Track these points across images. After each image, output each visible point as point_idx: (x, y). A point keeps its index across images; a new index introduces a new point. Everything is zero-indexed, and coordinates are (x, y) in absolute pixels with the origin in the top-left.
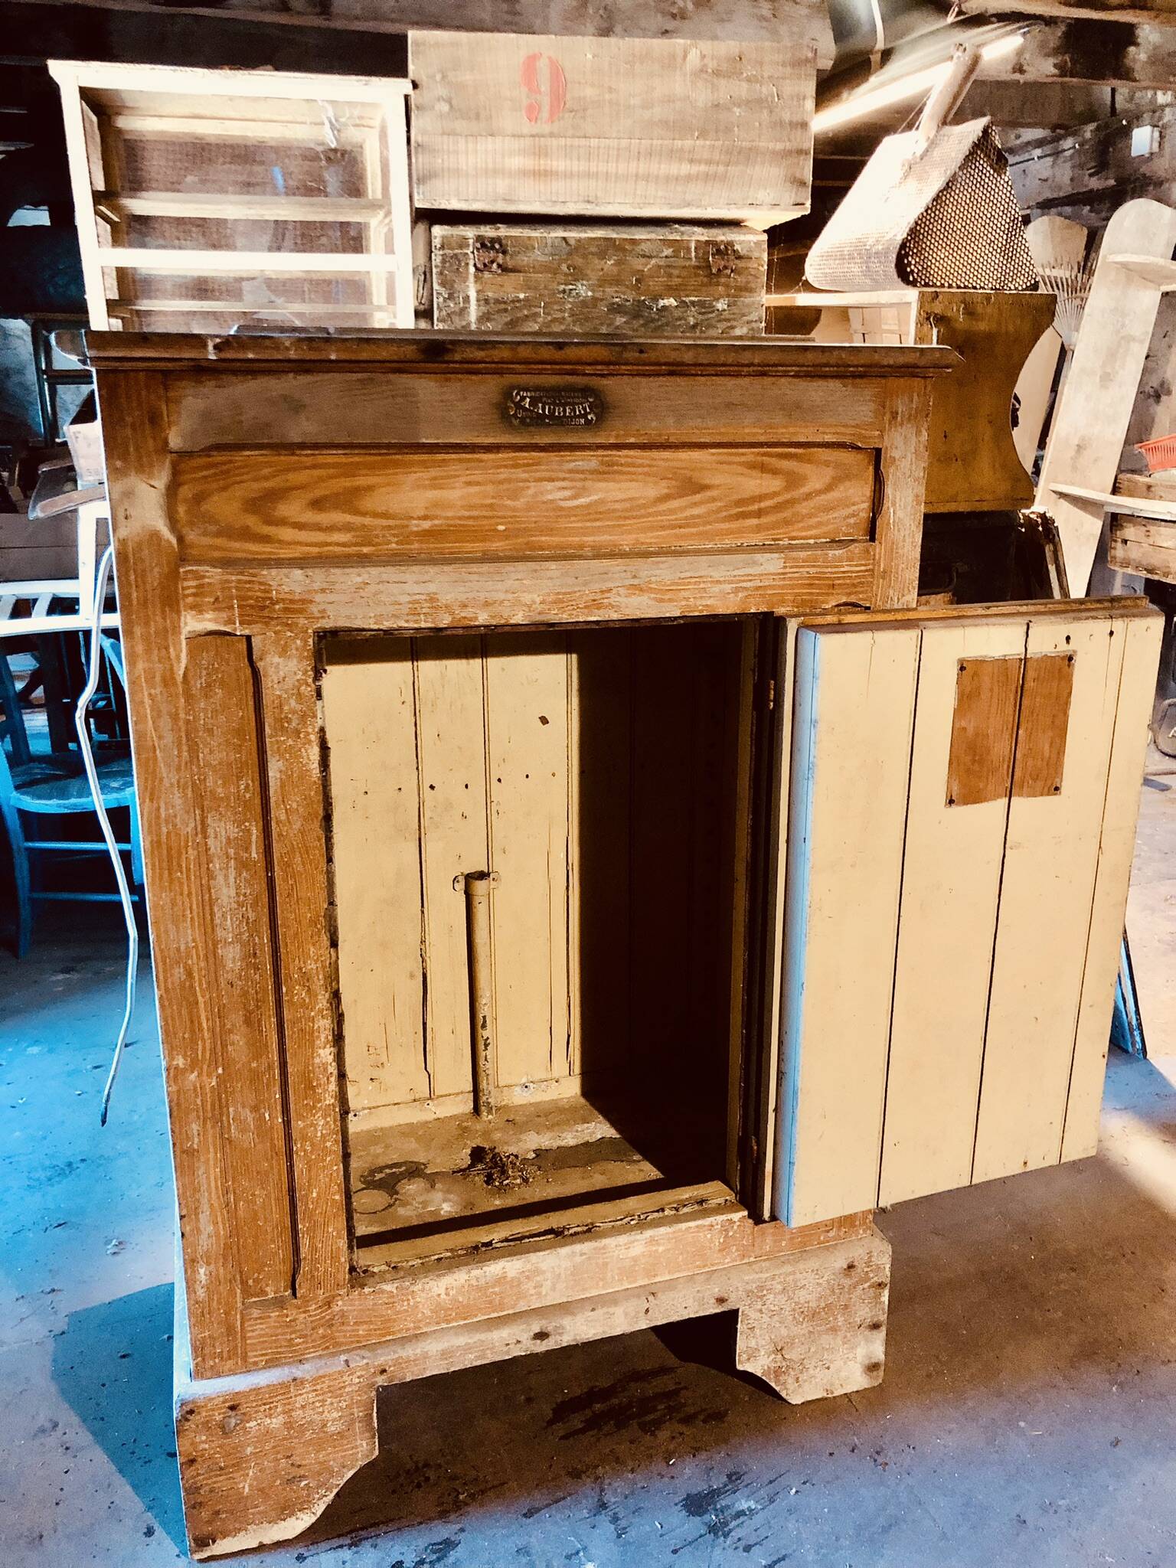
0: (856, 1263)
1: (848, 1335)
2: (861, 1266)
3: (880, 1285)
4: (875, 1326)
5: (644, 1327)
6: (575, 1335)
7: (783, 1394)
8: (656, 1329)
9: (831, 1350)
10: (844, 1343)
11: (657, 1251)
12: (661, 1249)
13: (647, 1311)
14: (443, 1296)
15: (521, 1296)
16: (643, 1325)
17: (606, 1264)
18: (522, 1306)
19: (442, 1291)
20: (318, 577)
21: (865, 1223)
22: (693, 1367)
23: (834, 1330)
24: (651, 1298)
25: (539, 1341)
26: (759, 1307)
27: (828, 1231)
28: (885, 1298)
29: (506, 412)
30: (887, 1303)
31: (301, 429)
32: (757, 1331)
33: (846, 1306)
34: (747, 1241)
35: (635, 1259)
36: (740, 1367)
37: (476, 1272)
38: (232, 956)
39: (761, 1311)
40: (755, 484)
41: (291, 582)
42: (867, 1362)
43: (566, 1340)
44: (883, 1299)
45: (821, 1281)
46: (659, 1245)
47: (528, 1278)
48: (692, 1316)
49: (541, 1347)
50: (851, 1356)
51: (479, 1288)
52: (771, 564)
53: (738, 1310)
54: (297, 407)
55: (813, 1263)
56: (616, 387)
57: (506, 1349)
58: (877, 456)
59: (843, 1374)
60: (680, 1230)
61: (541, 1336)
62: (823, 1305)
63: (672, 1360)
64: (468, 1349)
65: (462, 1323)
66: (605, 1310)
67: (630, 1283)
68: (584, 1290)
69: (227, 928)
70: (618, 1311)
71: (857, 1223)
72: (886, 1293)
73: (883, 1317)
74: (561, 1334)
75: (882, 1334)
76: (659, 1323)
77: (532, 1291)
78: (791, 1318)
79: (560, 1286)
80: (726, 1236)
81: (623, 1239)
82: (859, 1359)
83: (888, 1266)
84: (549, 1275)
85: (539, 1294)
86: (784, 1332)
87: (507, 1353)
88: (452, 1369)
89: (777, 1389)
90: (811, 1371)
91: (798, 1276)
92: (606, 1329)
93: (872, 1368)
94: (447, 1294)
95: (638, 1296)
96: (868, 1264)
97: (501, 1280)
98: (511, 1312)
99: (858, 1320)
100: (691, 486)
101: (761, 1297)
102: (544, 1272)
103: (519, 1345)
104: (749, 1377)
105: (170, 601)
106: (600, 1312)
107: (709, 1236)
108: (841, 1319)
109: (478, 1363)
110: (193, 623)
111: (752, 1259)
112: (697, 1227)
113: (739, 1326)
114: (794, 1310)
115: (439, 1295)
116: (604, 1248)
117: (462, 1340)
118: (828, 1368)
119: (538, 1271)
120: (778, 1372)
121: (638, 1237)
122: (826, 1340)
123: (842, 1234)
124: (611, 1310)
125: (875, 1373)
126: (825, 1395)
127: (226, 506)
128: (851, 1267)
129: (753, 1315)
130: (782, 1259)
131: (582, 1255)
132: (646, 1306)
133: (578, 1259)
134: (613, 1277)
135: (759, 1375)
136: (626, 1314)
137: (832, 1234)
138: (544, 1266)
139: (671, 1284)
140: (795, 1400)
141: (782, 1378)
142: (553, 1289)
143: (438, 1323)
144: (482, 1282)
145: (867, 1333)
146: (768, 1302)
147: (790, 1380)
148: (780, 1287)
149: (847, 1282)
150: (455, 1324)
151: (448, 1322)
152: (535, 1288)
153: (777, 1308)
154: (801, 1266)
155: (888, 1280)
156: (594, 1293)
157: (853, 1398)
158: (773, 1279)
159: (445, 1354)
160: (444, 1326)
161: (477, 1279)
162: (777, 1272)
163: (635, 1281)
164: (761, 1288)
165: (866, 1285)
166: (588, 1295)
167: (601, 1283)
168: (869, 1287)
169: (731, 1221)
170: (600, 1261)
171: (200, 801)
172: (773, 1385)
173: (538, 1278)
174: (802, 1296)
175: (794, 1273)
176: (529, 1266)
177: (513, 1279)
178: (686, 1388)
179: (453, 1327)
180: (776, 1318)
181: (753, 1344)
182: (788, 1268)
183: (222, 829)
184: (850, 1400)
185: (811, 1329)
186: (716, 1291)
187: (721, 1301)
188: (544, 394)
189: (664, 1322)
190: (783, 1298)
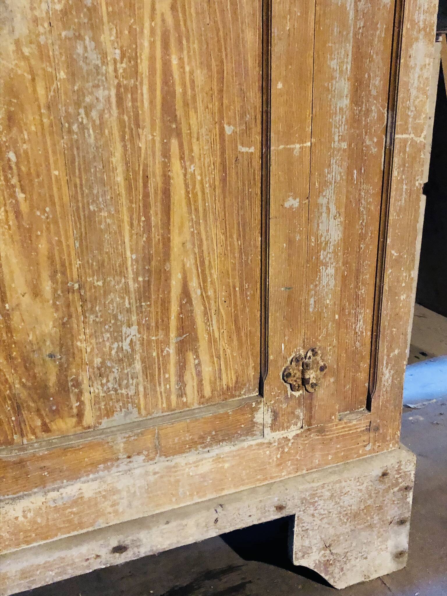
0: (389, 471)
1: (381, 530)
2: (393, 474)
3: (407, 488)
4: (402, 522)
5: (214, 535)
6: (151, 547)
7: (331, 582)
8: (225, 537)
9: (368, 544)
10: (378, 537)
11: (222, 467)
12: (227, 465)
13: (216, 521)
14: (21, 519)
15: (100, 514)
16: (213, 533)
17: (178, 481)
18: (101, 523)
19: (20, 514)
21: (394, 438)
22: (254, 564)
23: (371, 526)
24: (219, 509)
25: (117, 555)
26: (312, 512)
27: (365, 446)
28: (410, 500)
30: (411, 503)
32: (310, 532)
33: (380, 508)
34: (300, 456)
35: (203, 476)
36: (296, 563)
37: (53, 495)
39: (313, 515)
42: (395, 551)
43: (143, 551)
44: (408, 500)
45: (360, 488)
46: (224, 462)
47: (104, 497)
48: (256, 523)
49: (120, 559)
50: (384, 547)
51: (56, 509)
53: (293, 516)
55: (356, 472)
57: (85, 564)
59: (377, 562)
60: (243, 448)
61: (120, 549)
62: (362, 507)
63: (237, 560)
64: (47, 566)
65: (42, 542)
66: (179, 522)
67: (200, 497)
68: (158, 506)
70: (191, 522)
71: (388, 438)
72: (411, 495)
73: (408, 515)
74: (138, 547)
75: (406, 529)
76: (227, 531)
77: (110, 509)
78: (337, 520)
79: (135, 503)
80: (283, 452)
81: (191, 457)
82: (390, 549)
83: (413, 472)
84: (124, 494)
85: (116, 512)
86: (331, 531)
87: (88, 567)
88: (34, 587)
89: (326, 578)
90: (353, 562)
91: (344, 484)
92: (179, 539)
93: (399, 555)
94: (25, 517)
95: (208, 509)
96: (398, 471)
97: (78, 501)
98: (90, 529)
99: (389, 518)
101: (313, 504)
102: (118, 492)
103: (99, 560)
104: (304, 571)
106: (173, 524)
107: (268, 452)
108: (376, 518)
109: (57, 580)
111: (304, 472)
112: (257, 445)
113: (295, 529)
114: (340, 513)
115: (16, 518)
116: (174, 467)
117: (42, 559)
118: (366, 558)
119: (114, 491)
120: (327, 564)
121: (206, 455)
122: (364, 535)
123: (376, 448)
124: (184, 522)
125: (401, 559)
126: (363, 580)
128: (384, 474)
129: (306, 518)
130: (330, 470)
131: (155, 473)
132: (215, 516)
133: (152, 478)
134: (185, 493)
135: (312, 568)
136: (198, 525)
137: (368, 448)
138: (119, 486)
139: (236, 497)
140: (340, 585)
141: (330, 569)
142: (130, 505)
143: (18, 545)
144: (60, 503)
145: (396, 528)
146: (319, 507)
147: (337, 570)
148: (328, 494)
149: (382, 487)
150: (35, 544)
151: (28, 543)
152: (112, 506)
153: (326, 512)
154: (345, 475)
155: (412, 484)
156: (168, 508)
157: (386, 581)
158: (323, 487)
159: (24, 574)
160: (24, 546)
161: (54, 501)
162: (327, 481)
163: (204, 495)
164: (313, 496)
165: (396, 489)
166: (163, 510)
167: (174, 500)
168: (399, 490)
169: (286, 439)
170: (172, 479)
172: (323, 575)
173: (115, 497)
174: (346, 500)
175: (340, 481)
176: (104, 487)
177: (90, 499)
178: (250, 582)
179: (34, 547)
180: (325, 520)
181: (307, 543)
182: (335, 478)
184: (383, 583)
185: (353, 528)
186: (276, 500)
187: (280, 508)
189: (232, 529)
190: (331, 505)
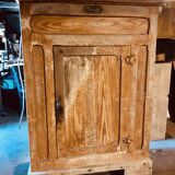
0: (146, 163)
3: (150, 168)
5: (108, 171)
6: (96, 171)
11: (110, 158)
19: (73, 161)
20: (54, 37)
29: (85, 10)
31: (51, 12)
33: (144, 171)
35: (107, 159)
38: (39, 100)
40: (128, 24)
41: (49, 37)
43: (94, 172)
44: (151, 171)
49: (90, 173)
51: (79, 161)
52: (130, 38)
53: (124, 170)
54: (50, 8)
55: (138, 162)
56: (103, 6)
58: (149, 20)
61: (90, 170)
62: (139, 170)
65: (76, 167)
67: (106, 163)
69: (38, 95)
72: (152, 169)
77: (88, 163)
80: (122, 156)
83: (152, 164)
96: (148, 164)
97: (83, 160)
100: (116, 24)
105: (30, 39)
110: (33, 43)
113: (125, 173)
116: (101, 156)
117: (76, 170)
121: (107, 155)
124: (102, 167)
127: (39, 24)
138: (90, 158)
149: (144, 167)
155: (152, 167)
168: (148, 168)
171: (34, 73)
177: (85, 160)
183: (37, 78)
186: (121, 166)
187: (121, 168)
188: (91, 7)
